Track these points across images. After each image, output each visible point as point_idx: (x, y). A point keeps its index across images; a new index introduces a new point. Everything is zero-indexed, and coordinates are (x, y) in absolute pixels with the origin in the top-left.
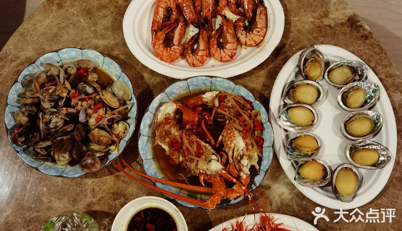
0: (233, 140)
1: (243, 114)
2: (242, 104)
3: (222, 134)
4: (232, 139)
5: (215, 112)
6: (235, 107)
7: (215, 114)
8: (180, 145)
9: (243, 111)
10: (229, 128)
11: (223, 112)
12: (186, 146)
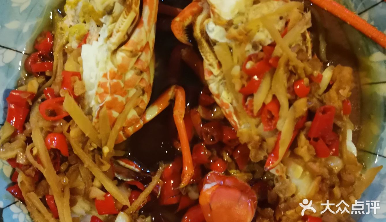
0: (114, 76)
1: (45, 157)
2: (38, 194)
3: (142, 123)
4: (115, 81)
5: (136, 198)
6: (63, 191)
7: (141, 191)
8: (309, 123)
9: (41, 169)
10: (109, 124)
11: (110, 186)
12: (294, 108)
